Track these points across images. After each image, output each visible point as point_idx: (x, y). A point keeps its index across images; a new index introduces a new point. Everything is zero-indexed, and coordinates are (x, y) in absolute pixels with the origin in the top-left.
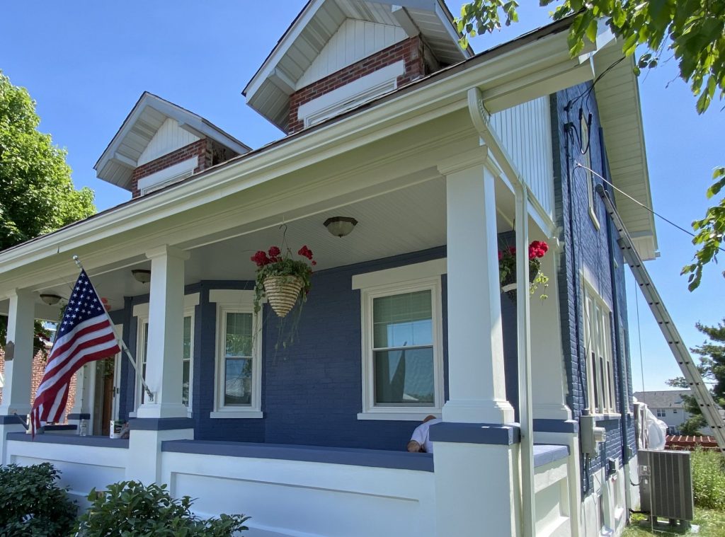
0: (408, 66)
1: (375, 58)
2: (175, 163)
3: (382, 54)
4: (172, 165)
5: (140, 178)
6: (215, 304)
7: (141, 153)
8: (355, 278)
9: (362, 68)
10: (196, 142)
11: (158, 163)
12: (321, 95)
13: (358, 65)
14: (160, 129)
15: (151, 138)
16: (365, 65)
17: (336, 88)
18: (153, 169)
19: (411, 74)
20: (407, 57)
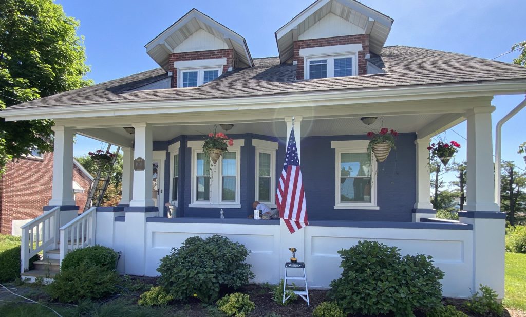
0: (364, 47)
1: (346, 38)
2: (208, 58)
3: (350, 37)
4: (204, 58)
5: (177, 60)
6: (254, 147)
7: (178, 45)
8: (332, 142)
9: (339, 40)
10: (225, 50)
11: (192, 55)
12: (314, 47)
13: (337, 38)
14: (194, 34)
15: (186, 38)
16: (340, 40)
17: (324, 46)
18: (188, 57)
19: (365, 52)
20: (363, 43)
